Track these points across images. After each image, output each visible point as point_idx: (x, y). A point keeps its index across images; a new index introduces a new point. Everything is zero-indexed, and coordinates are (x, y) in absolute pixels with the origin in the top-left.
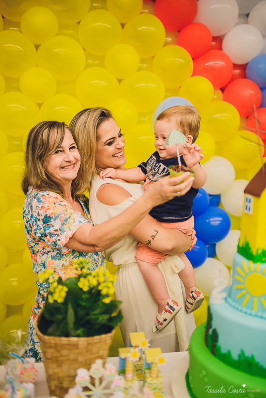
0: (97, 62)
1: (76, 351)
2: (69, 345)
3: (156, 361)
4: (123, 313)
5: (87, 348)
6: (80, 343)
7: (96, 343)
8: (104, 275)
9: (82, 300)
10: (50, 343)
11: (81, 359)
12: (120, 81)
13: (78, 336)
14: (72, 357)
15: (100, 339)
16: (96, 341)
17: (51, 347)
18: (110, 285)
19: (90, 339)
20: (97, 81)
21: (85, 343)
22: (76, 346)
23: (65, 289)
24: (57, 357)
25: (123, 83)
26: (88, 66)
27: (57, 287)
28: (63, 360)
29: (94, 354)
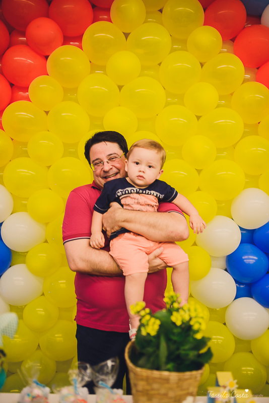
0: (176, 100)
1: (167, 386)
2: (160, 379)
5: (178, 383)
6: (171, 378)
8: (196, 310)
9: (173, 334)
10: (142, 376)
11: (171, 394)
12: (198, 118)
13: (168, 370)
14: (163, 391)
15: (191, 375)
16: (187, 376)
17: (143, 380)
18: (200, 320)
19: (181, 375)
20: (177, 119)
21: (177, 378)
22: (167, 380)
23: (158, 322)
24: (147, 390)
25: (201, 119)
26: (167, 104)
27: (149, 320)
28: (154, 394)
29: (184, 390)
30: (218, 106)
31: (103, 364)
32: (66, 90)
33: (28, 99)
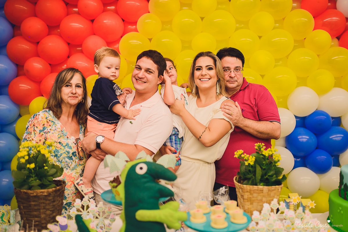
0: (243, 25)
1: (262, 194)
3: (308, 205)
5: (268, 193)
6: (264, 189)
9: (263, 164)
10: (247, 189)
11: (264, 199)
12: (260, 37)
13: (261, 186)
14: (259, 198)
15: (276, 188)
16: (273, 189)
17: (247, 192)
19: (270, 187)
20: (245, 39)
21: (267, 189)
22: (262, 191)
23: (254, 158)
24: (250, 198)
25: (262, 38)
26: (237, 29)
28: (254, 200)
29: (272, 197)
30: (274, 28)
31: (218, 190)
32: (163, 23)
33: (136, 30)
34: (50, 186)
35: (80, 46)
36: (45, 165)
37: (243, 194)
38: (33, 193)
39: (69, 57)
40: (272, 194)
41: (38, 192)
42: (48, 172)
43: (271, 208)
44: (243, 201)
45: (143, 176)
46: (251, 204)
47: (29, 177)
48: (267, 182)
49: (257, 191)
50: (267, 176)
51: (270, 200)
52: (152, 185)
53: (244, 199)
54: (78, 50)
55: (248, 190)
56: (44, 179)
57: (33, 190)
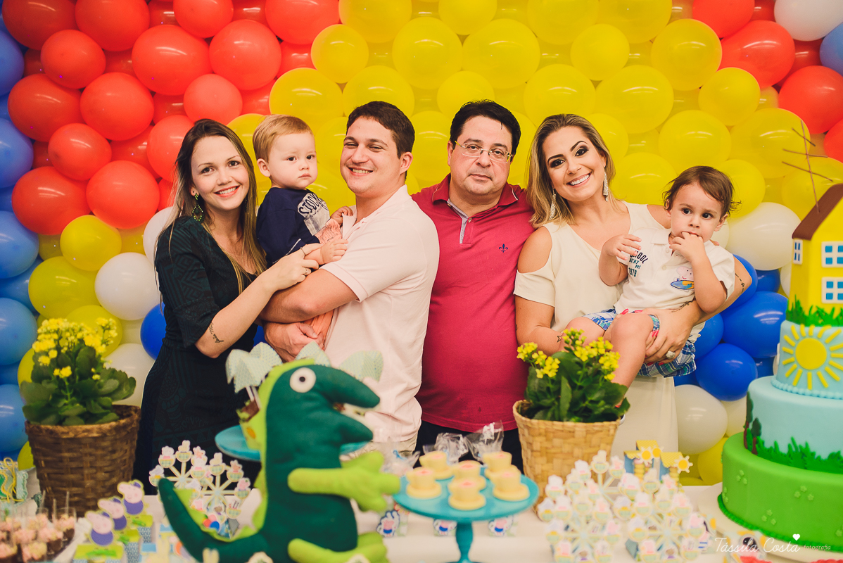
0: (557, 55)
1: (571, 440)
2: (563, 431)
3: (675, 465)
4: (629, 401)
5: (585, 438)
6: (577, 429)
7: (598, 431)
9: (577, 377)
10: (539, 429)
11: (577, 452)
12: (596, 84)
13: (573, 421)
14: (567, 448)
15: (603, 426)
16: (596, 429)
17: (540, 435)
19: (589, 425)
20: (559, 88)
21: (584, 430)
22: (572, 433)
23: (557, 362)
24: (547, 448)
25: (600, 87)
26: (543, 64)
27: (546, 359)
28: (555, 453)
29: (594, 447)
30: (629, 63)
32: (372, 47)
33: (309, 64)
34: (105, 418)
35: (180, 98)
36: (93, 370)
37: (530, 440)
38: (68, 433)
39: (153, 124)
40: (595, 440)
41: (79, 430)
42: (100, 386)
43: (592, 471)
44: (532, 455)
45: (306, 397)
46: (548, 462)
47: (58, 396)
48: (586, 415)
49: (561, 433)
50: (587, 403)
51: (589, 454)
52: (325, 415)
53: (532, 451)
54: (175, 107)
55: (542, 431)
56: (92, 402)
57: (67, 425)
